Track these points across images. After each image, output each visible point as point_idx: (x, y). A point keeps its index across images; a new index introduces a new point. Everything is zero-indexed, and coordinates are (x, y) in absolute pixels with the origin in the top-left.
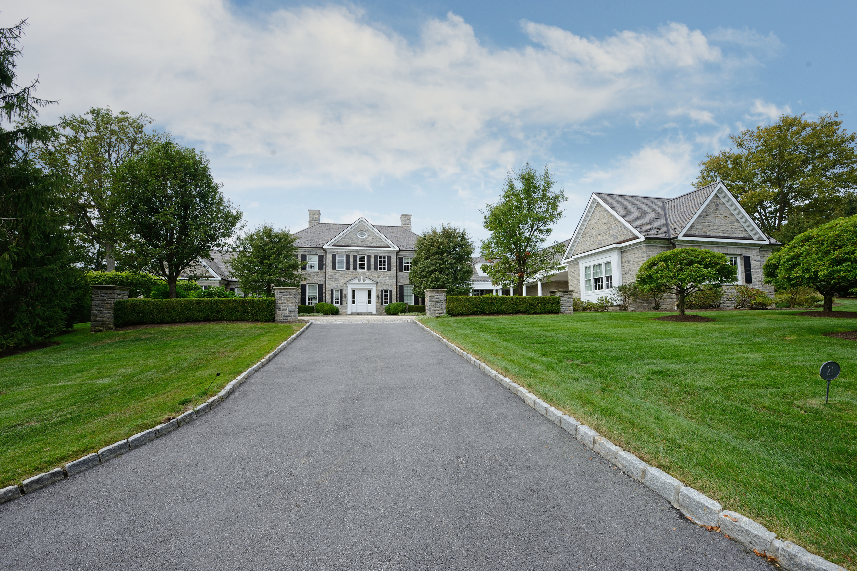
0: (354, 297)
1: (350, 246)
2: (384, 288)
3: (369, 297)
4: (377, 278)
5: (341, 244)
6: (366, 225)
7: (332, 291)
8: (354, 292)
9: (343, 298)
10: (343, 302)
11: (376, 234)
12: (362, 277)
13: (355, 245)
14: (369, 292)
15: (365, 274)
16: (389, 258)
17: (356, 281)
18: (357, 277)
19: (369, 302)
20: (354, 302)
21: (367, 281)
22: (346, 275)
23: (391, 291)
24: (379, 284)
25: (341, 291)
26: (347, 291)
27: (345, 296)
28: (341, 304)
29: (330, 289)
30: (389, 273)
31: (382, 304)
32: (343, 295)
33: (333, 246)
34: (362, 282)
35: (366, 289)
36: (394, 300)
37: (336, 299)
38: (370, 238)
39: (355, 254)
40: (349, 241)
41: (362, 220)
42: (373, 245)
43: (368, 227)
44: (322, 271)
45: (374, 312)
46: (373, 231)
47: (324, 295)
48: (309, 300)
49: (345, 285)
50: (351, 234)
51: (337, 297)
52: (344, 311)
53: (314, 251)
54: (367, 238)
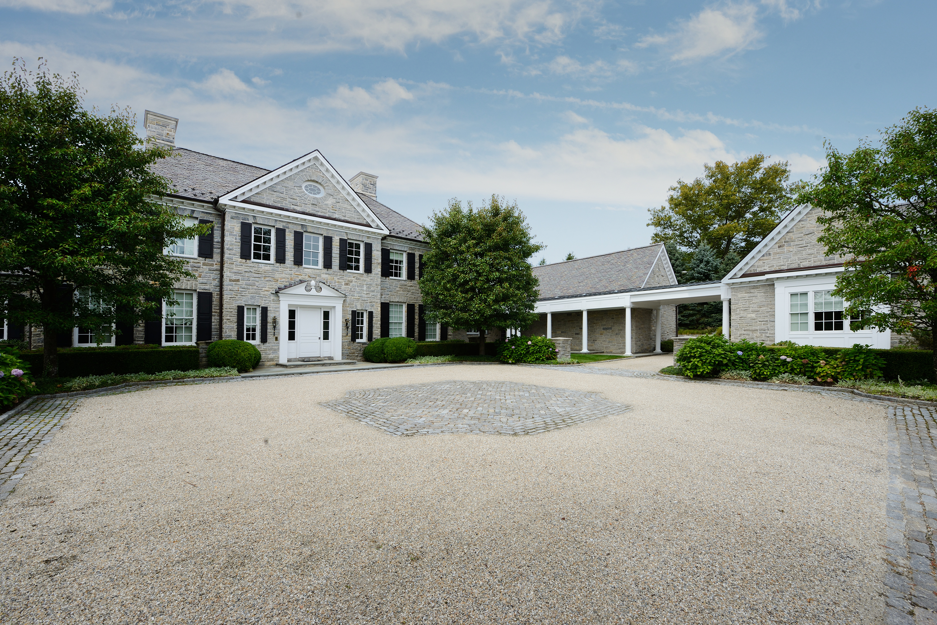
0: (292, 325)
1: (287, 210)
2: (358, 307)
3: (326, 326)
4: (343, 287)
5: (264, 202)
6: (323, 170)
7: (240, 310)
8: (292, 314)
9: (270, 326)
10: (270, 337)
11: (344, 193)
12: (313, 283)
13: (298, 209)
14: (326, 315)
15: (319, 276)
16: (369, 247)
17: (301, 290)
18: (301, 282)
19: (326, 336)
20: (292, 336)
21: (326, 291)
22: (277, 276)
23: (371, 314)
24: (348, 300)
25: (265, 311)
26: (277, 310)
27: (275, 321)
28: (264, 340)
29: (235, 305)
30: (367, 278)
31: (353, 339)
32: (270, 319)
33: (244, 201)
34: (313, 292)
35: (320, 308)
36: (377, 332)
37: (248, 330)
38: (330, 201)
39: (299, 229)
40: (284, 199)
41: (316, 158)
42: (336, 216)
43: (328, 175)
44: (208, 261)
45: (338, 357)
46: (339, 187)
47: (215, 320)
48: (169, 330)
49: (272, 297)
50: (290, 184)
51: (251, 324)
52: (271, 356)
53: (187, 207)
54: (324, 199)
